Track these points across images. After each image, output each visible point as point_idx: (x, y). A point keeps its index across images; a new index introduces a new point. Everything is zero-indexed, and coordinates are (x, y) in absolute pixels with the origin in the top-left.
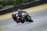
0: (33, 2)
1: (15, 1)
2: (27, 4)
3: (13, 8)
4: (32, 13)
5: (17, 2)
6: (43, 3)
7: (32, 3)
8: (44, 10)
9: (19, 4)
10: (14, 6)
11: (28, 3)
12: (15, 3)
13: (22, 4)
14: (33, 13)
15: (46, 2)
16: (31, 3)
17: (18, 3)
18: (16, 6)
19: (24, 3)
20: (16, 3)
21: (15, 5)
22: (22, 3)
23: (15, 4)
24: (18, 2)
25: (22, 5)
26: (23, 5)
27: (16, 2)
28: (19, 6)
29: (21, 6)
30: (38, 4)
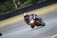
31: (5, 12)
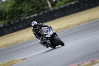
0: (46, 12)
1: (7, 13)
2: (32, 16)
3: (5, 27)
4: (59, 30)
5: (12, 13)
6: (66, 12)
7: (44, 14)
8: (84, 22)
9: (16, 18)
10: (5, 23)
11: (36, 15)
12: (7, 17)
13: (22, 17)
14: (62, 29)
15: (72, 10)
16: (41, 13)
17: (13, 16)
18: (9, 23)
19: (26, 15)
20: (10, 16)
21: (7, 21)
22: (22, 15)
24: (14, 13)
25: (22, 19)
26: (24, 19)
27: (9, 13)
28: (17, 21)
29: (20, 22)
30: (55, 15)
31: (30, 14)
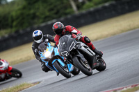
1: (15, 18)
23: (16, 26)
27: (18, 20)
28: (28, 29)
